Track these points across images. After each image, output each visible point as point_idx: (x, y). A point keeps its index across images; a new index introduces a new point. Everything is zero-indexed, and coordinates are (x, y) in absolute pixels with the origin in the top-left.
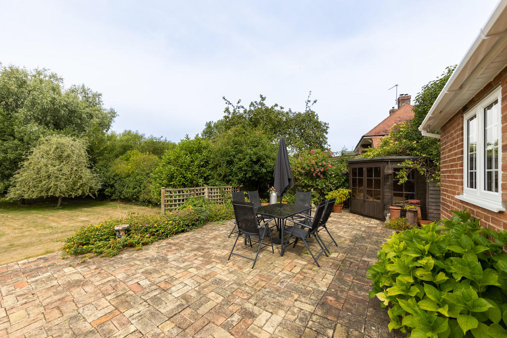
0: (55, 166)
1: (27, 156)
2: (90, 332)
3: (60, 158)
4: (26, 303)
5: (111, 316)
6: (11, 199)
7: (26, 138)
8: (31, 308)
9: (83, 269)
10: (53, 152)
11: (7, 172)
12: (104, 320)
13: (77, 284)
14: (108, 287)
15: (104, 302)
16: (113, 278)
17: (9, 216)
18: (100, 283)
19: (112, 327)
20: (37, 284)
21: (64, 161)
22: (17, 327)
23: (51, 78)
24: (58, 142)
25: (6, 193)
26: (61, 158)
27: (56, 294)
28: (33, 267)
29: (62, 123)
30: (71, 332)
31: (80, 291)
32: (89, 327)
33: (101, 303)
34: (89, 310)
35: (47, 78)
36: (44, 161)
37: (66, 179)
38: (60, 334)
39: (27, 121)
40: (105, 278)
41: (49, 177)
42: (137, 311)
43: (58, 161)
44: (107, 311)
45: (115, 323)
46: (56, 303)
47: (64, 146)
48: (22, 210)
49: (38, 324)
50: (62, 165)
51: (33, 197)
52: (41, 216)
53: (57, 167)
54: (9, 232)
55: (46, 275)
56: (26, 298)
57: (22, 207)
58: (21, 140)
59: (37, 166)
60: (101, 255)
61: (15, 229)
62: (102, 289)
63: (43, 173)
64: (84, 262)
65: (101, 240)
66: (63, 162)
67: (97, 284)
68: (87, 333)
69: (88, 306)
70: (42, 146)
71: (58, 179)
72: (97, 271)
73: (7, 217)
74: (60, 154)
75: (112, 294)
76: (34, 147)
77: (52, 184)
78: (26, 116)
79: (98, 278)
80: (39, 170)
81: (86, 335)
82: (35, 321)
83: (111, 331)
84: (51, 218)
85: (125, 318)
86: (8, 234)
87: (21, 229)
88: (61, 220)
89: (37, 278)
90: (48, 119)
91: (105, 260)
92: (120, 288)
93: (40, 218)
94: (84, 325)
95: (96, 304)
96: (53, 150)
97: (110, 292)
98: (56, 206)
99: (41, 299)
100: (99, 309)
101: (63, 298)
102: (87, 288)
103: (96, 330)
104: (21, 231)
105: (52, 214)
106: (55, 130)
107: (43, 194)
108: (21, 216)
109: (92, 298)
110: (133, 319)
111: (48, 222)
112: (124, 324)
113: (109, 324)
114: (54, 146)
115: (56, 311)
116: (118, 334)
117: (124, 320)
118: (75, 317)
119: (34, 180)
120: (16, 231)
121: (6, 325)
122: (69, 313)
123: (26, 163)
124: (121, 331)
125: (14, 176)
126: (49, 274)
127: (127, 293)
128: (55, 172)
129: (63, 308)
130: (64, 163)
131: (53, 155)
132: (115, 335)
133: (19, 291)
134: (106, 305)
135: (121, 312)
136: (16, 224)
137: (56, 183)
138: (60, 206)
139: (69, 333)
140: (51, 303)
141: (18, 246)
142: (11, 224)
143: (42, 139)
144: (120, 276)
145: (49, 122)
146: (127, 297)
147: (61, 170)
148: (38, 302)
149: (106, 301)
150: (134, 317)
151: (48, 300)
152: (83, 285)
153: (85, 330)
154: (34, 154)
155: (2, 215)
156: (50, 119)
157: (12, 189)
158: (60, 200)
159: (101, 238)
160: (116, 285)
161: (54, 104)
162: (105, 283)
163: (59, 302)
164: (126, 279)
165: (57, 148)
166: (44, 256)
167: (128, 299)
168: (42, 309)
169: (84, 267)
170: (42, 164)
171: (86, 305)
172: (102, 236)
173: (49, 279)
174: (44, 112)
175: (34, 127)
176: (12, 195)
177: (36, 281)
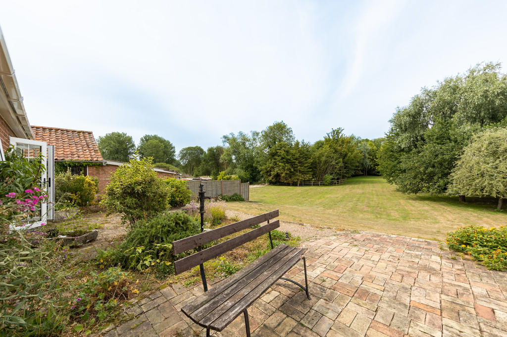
0: (488, 164)
1: (459, 155)
2: (405, 305)
3: (494, 154)
4: (390, 261)
5: (430, 310)
6: (450, 194)
7: (459, 139)
8: (391, 265)
9: (447, 264)
10: (487, 149)
11: (446, 171)
12: (421, 307)
13: (431, 271)
14: (453, 290)
15: (436, 297)
16: (468, 286)
17: (448, 209)
18: (449, 282)
19: (423, 317)
20: (407, 255)
21: (501, 157)
22: (376, 270)
23: (485, 70)
24: (491, 136)
25: (446, 189)
26: (497, 153)
27: (410, 267)
28: (417, 245)
29: (500, 114)
30: (395, 295)
31: (426, 276)
32: (407, 302)
33: (433, 295)
34: (419, 292)
35: (481, 72)
36: (476, 158)
37: (504, 178)
38: (389, 290)
39: (461, 123)
40: (459, 281)
41: (482, 176)
42: (458, 328)
43: (492, 158)
44: (431, 304)
45: (428, 316)
46: (404, 272)
47: (500, 140)
48: (460, 206)
49: (385, 276)
50: (497, 162)
51: (468, 195)
52: (476, 215)
53: (491, 164)
54: (442, 221)
55: (417, 253)
56: (394, 259)
57: (462, 204)
58: (456, 141)
59: (469, 164)
60: (479, 263)
61: (448, 221)
62: (445, 287)
63: (475, 172)
64: (454, 259)
65: (485, 246)
66: (499, 158)
67: (445, 280)
68: (402, 303)
69: (422, 289)
70: (473, 144)
71: (493, 177)
72: (458, 272)
73: (446, 210)
74: (495, 149)
75: (450, 297)
76: (466, 146)
77: (486, 183)
78: (460, 119)
79: (452, 278)
80: (471, 168)
81: (400, 304)
82: (386, 273)
83: (418, 318)
84: (485, 219)
85: (440, 321)
86: (442, 223)
87: (453, 222)
88: (497, 223)
89: (410, 252)
90: (482, 114)
91: (480, 268)
92: (465, 298)
93: (474, 216)
94: (406, 298)
95: (429, 293)
96: (485, 146)
97: (450, 294)
98: (496, 208)
99: (399, 264)
100: (426, 297)
101: (411, 272)
102: (433, 278)
103: (410, 307)
104: (452, 223)
105: (488, 215)
106: (491, 124)
107: (477, 193)
108: (458, 211)
109: (430, 287)
110: (447, 330)
111: (480, 221)
112: (434, 325)
113: (423, 313)
114: (487, 142)
115: (400, 277)
116: (421, 325)
117: (438, 322)
118: (406, 289)
119: (467, 178)
120: (449, 222)
121: (374, 265)
122: (406, 284)
123: (459, 163)
124: (426, 326)
125: (451, 174)
126: (420, 253)
127: (466, 308)
128: (489, 170)
129: (405, 278)
130: (501, 159)
131: (485, 151)
132: (418, 323)
133: (395, 254)
134: (435, 300)
135: (441, 315)
136: (451, 217)
137: (491, 182)
138: (501, 209)
139: (393, 294)
140: (402, 270)
141: (442, 234)
142: (447, 216)
143: (475, 136)
144: (478, 290)
145: (484, 117)
146: (463, 310)
147: (497, 168)
148: (396, 265)
149: (439, 298)
150: (450, 329)
151: (402, 268)
152: (433, 274)
153: (403, 301)
154: (465, 153)
155: (444, 207)
156: (485, 113)
157: (449, 186)
158: (500, 202)
159: (485, 243)
160: (463, 294)
161: (486, 97)
162: (455, 285)
163: (406, 273)
164: (481, 297)
165: (490, 143)
166: (431, 241)
167: (462, 313)
168: (395, 270)
169: (450, 263)
170: (473, 162)
171: (421, 288)
172: (487, 241)
173: (417, 256)
174: (478, 108)
175: (467, 127)
176: (450, 191)
177: (409, 253)
